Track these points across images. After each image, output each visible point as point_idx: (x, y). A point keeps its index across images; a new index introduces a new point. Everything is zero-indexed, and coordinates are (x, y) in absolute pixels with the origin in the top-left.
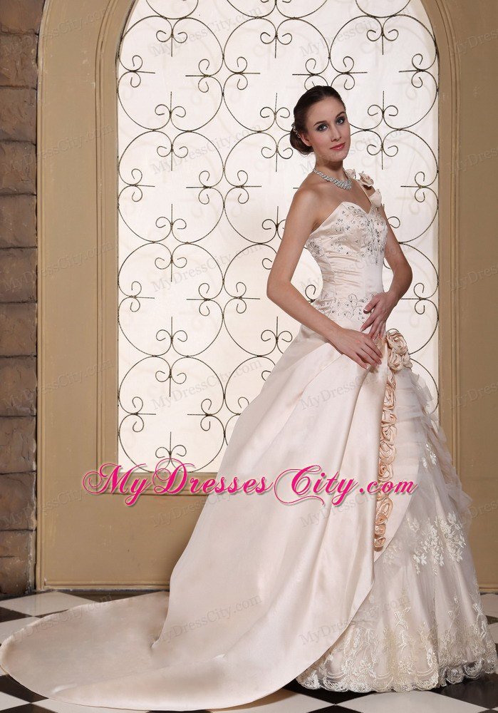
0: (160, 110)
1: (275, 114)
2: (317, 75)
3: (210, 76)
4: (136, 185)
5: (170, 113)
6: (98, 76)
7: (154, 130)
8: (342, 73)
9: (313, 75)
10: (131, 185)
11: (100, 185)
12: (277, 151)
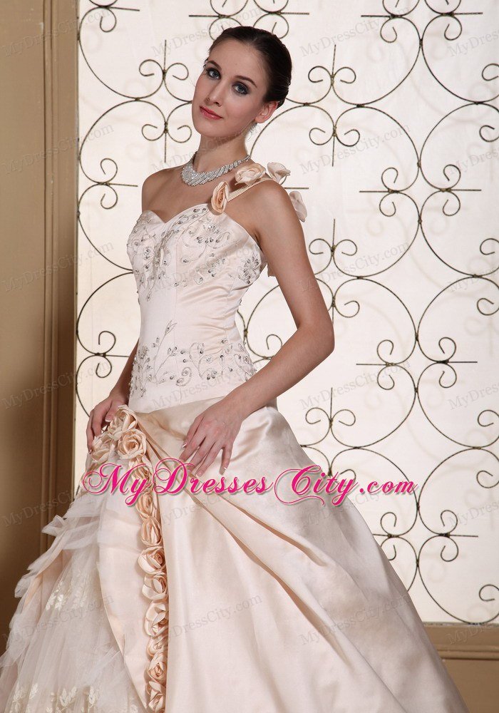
0: (146, 69)
1: (332, 77)
2: (401, 16)
3: (228, 17)
4: (107, 184)
5: (164, 73)
6: (48, 13)
7: (137, 99)
8: (442, 14)
9: (394, 16)
10: (99, 183)
11: (50, 182)
12: (334, 134)
